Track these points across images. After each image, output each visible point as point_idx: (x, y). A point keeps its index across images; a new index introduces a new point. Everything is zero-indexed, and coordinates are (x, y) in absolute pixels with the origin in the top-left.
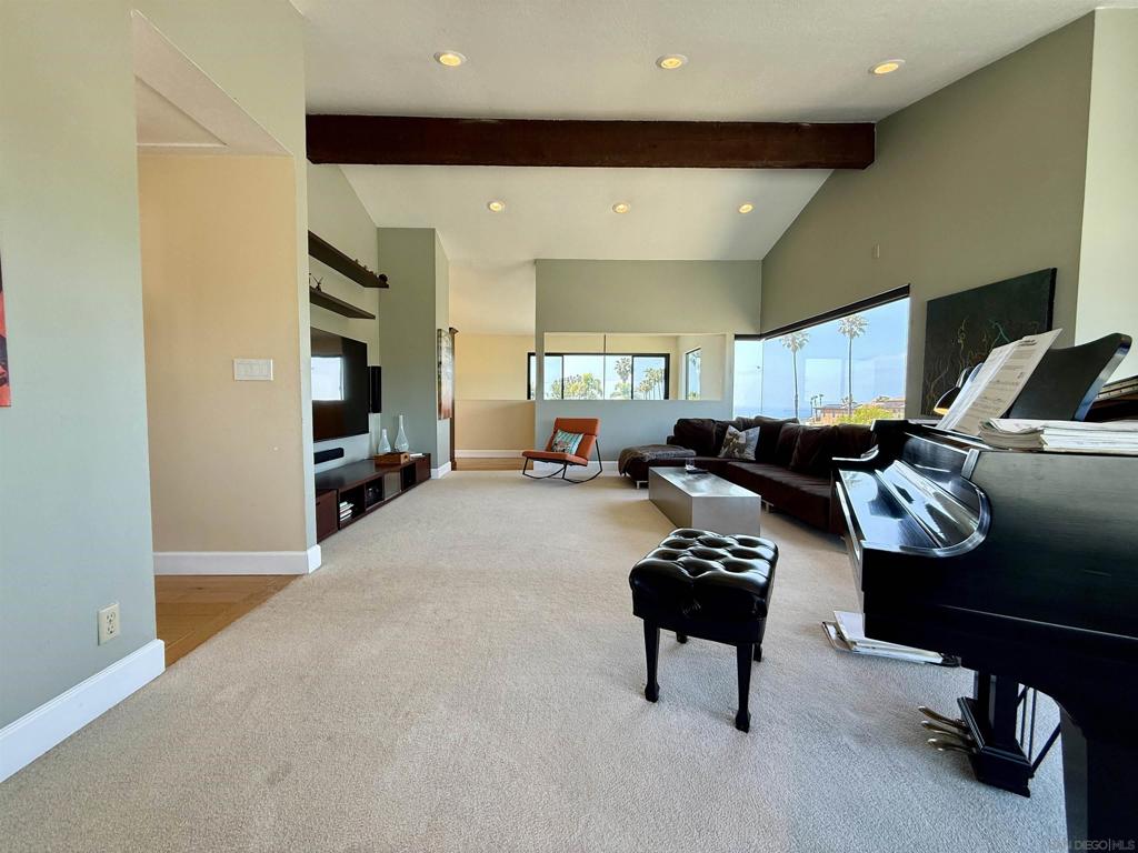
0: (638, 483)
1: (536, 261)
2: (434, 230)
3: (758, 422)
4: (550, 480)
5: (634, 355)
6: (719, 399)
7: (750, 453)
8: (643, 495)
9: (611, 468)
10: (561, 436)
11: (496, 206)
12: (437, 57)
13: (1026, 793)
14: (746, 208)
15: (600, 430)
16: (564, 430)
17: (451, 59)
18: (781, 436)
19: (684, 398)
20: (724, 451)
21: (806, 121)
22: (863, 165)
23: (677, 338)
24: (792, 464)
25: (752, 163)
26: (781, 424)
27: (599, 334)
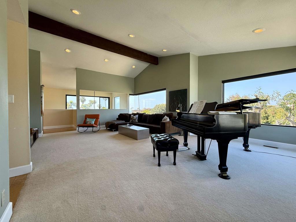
0: (113, 130)
1: (76, 69)
2: (40, 52)
3: (137, 114)
4: (85, 132)
5: (100, 97)
6: (126, 109)
7: (137, 121)
8: (117, 133)
9: (103, 127)
10: (88, 120)
11: (68, 51)
12: (71, 10)
13: (206, 160)
14: (134, 67)
15: (100, 117)
16: (89, 118)
17: (76, 12)
18: (143, 116)
19: (114, 109)
20: (131, 121)
21: (148, 54)
22: (157, 65)
23: (112, 93)
24: (147, 122)
25: (139, 59)
26: (143, 114)
27: (93, 91)
